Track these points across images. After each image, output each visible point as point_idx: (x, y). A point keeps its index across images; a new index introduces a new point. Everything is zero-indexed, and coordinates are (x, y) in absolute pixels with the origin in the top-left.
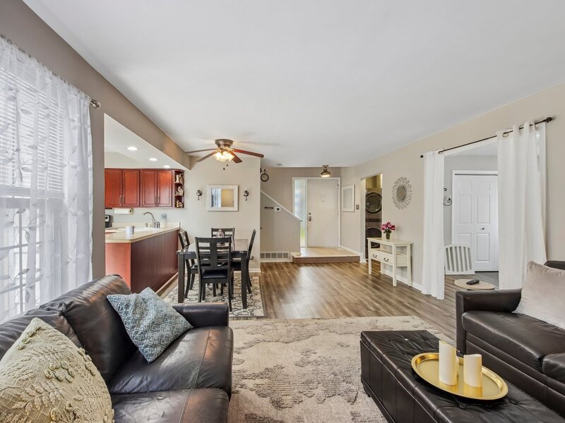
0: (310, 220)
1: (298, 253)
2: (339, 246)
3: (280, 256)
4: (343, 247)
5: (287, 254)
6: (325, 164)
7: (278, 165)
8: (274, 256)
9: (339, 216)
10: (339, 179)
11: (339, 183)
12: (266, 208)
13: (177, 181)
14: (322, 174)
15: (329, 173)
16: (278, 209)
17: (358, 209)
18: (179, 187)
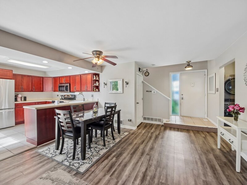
0: (182, 99)
1: (168, 120)
2: (206, 117)
3: (156, 120)
4: (208, 119)
5: (161, 119)
6: (188, 60)
7: (153, 65)
8: (152, 119)
9: (206, 97)
10: (206, 71)
11: (206, 74)
12: (147, 91)
13: (95, 79)
14: (185, 68)
15: (192, 66)
16: (154, 92)
17: (217, 91)
18: (97, 82)
